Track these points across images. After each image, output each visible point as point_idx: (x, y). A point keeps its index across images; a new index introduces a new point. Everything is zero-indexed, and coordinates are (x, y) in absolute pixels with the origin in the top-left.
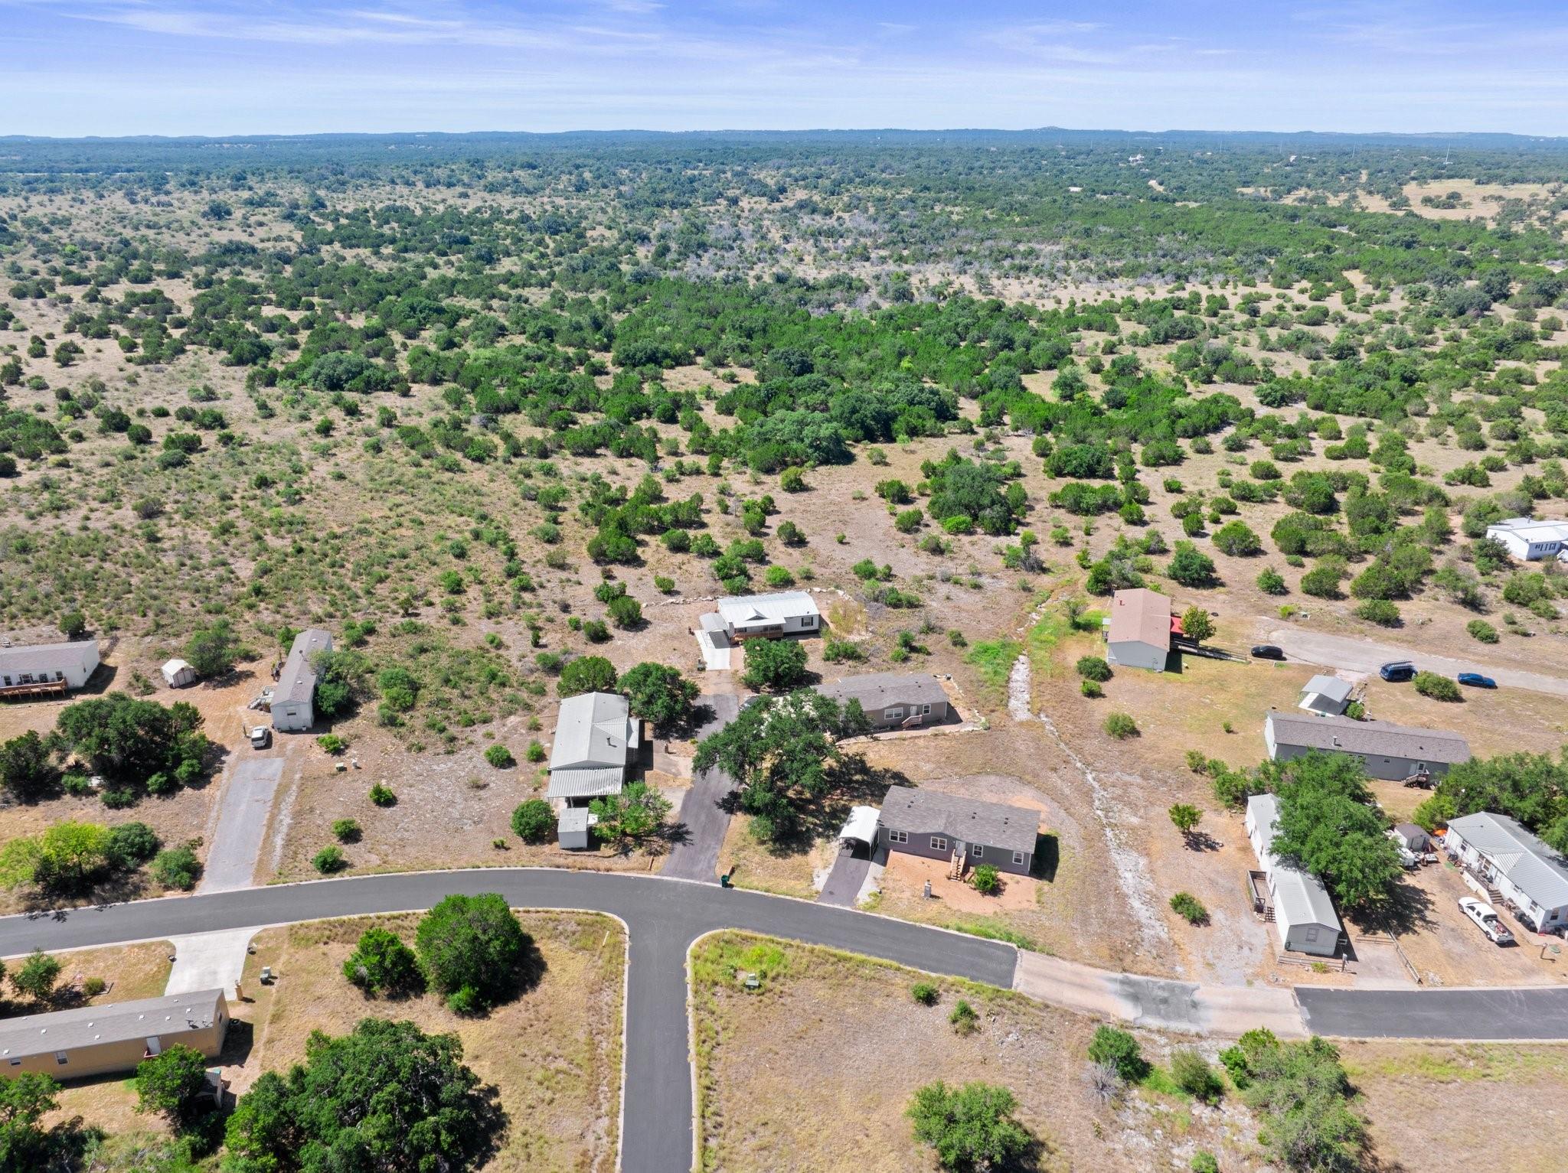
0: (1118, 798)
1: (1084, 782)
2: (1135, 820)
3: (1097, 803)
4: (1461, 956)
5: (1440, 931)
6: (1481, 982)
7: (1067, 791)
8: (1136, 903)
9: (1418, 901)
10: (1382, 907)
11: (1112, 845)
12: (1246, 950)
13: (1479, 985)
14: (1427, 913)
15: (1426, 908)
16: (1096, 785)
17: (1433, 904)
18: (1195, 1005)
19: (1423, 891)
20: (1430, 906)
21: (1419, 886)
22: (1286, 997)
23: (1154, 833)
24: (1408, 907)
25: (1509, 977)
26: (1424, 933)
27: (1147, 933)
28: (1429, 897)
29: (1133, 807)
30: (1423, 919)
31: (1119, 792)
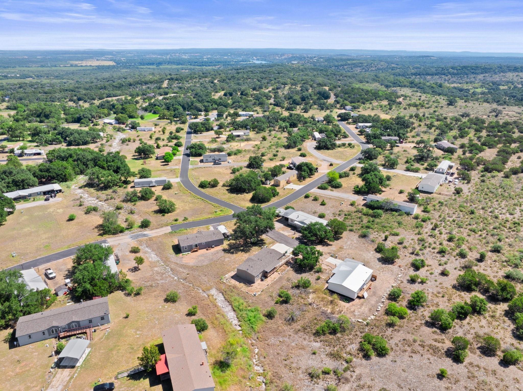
0: (163, 274)
1: (177, 275)
2: (156, 269)
3: (170, 270)
5: (65, 269)
7: (181, 269)
8: (149, 250)
11: (161, 262)
12: (120, 249)
13: (61, 260)
16: (172, 276)
18: (132, 237)
20: (65, 275)
23: (149, 267)
26: (70, 267)
27: (145, 246)
28: (64, 278)
29: (158, 273)
30: (69, 271)
31: (164, 276)
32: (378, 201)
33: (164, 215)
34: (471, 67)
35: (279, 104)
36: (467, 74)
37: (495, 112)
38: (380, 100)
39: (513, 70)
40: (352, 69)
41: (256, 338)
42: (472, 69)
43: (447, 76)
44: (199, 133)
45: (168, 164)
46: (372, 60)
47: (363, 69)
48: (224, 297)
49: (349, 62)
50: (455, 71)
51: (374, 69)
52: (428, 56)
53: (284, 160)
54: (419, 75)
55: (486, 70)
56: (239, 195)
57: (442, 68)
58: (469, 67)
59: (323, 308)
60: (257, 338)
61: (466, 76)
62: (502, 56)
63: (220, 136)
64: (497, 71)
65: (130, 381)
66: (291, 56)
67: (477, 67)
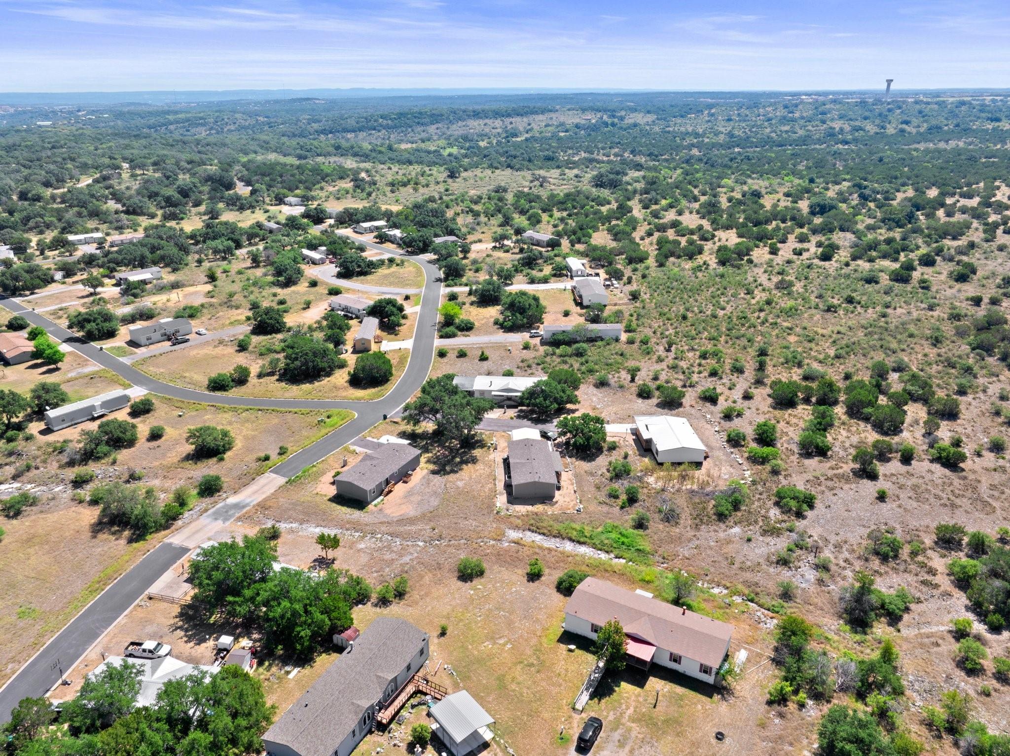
0: (388, 547)
1: (416, 539)
3: (390, 538)
4: (144, 627)
5: (166, 630)
6: (123, 622)
8: (294, 525)
9: (194, 635)
10: (205, 615)
11: (348, 532)
13: (121, 619)
14: (183, 633)
15: (186, 636)
16: (408, 543)
17: (186, 642)
18: (216, 519)
19: (199, 644)
20: (185, 639)
21: (204, 645)
22: (190, 544)
24: (195, 626)
25: (114, 637)
26: (172, 621)
27: (271, 521)
28: (192, 644)
30: (180, 628)
31: (395, 549)
32: (564, 332)
33: (222, 459)
34: (412, 114)
35: (139, 211)
36: (410, 127)
37: (538, 180)
38: (333, 181)
39: (474, 116)
40: (188, 131)
41: (661, 560)
42: (415, 117)
43: (379, 131)
44: (28, 293)
45: (57, 369)
46: (216, 112)
47: (211, 129)
48: (540, 534)
49: (171, 117)
50: (390, 122)
51: (232, 127)
52: (308, 99)
53: (308, 307)
54: (331, 132)
55: (435, 118)
56: (317, 384)
57: (366, 119)
58: (408, 114)
59: (684, 488)
60: (664, 558)
61: (410, 130)
62: (469, 93)
63: (99, 289)
64: (451, 118)
65: (603, 701)
66: (12, 110)
67: (420, 113)
